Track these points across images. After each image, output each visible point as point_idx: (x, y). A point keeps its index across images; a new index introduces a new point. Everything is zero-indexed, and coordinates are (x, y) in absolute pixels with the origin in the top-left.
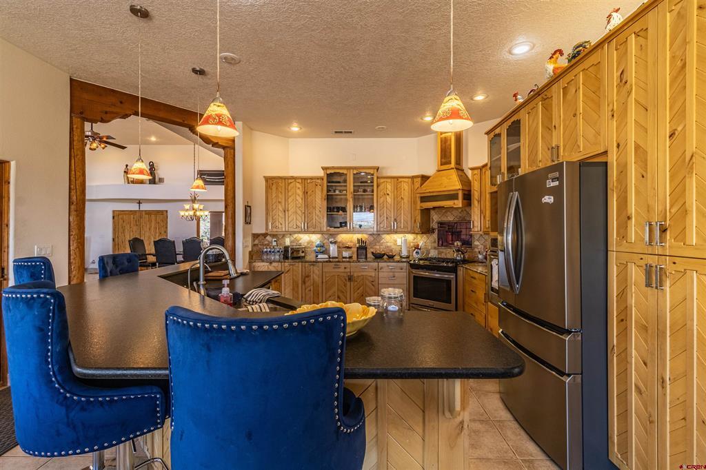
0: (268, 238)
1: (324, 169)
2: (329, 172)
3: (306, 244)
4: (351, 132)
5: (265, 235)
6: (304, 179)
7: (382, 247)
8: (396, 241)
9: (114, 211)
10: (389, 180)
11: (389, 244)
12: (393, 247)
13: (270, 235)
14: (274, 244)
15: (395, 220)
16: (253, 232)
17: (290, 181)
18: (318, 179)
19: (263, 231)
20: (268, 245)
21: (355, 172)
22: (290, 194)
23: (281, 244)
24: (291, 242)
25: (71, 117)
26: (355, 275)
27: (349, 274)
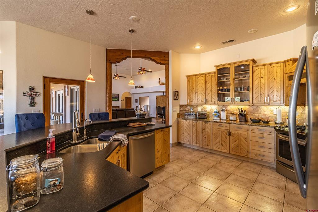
0: (188, 107)
1: (216, 66)
2: (218, 68)
3: (209, 111)
4: (233, 41)
5: (186, 106)
6: (205, 74)
7: (260, 115)
8: (272, 111)
9: (156, 96)
10: (263, 67)
11: (266, 113)
12: (269, 115)
13: (189, 106)
14: (192, 110)
15: (268, 95)
16: (180, 104)
17: (198, 76)
18: (213, 73)
19: (186, 104)
20: (188, 111)
21: (236, 65)
22: (198, 83)
23: (195, 110)
24: (201, 110)
25: (106, 63)
26: (233, 132)
27: (229, 131)
